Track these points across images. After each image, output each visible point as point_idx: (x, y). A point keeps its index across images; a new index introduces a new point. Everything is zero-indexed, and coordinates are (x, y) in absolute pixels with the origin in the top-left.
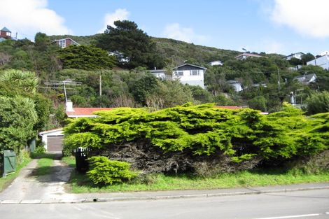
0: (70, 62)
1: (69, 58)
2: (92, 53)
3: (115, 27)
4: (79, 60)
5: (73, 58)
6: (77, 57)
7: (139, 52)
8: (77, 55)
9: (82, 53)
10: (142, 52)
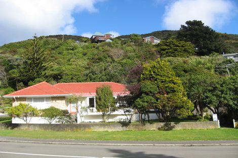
0: (164, 52)
1: (164, 50)
2: (179, 45)
3: (186, 25)
4: (171, 50)
5: (166, 49)
6: (169, 49)
7: (208, 42)
8: (169, 48)
9: (172, 46)
10: (211, 42)
